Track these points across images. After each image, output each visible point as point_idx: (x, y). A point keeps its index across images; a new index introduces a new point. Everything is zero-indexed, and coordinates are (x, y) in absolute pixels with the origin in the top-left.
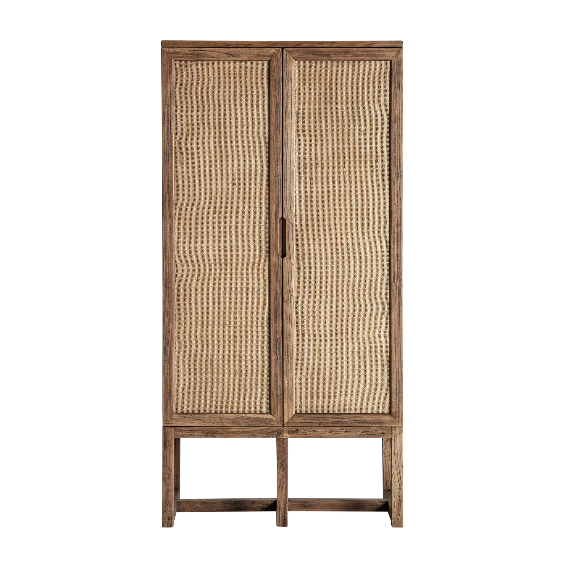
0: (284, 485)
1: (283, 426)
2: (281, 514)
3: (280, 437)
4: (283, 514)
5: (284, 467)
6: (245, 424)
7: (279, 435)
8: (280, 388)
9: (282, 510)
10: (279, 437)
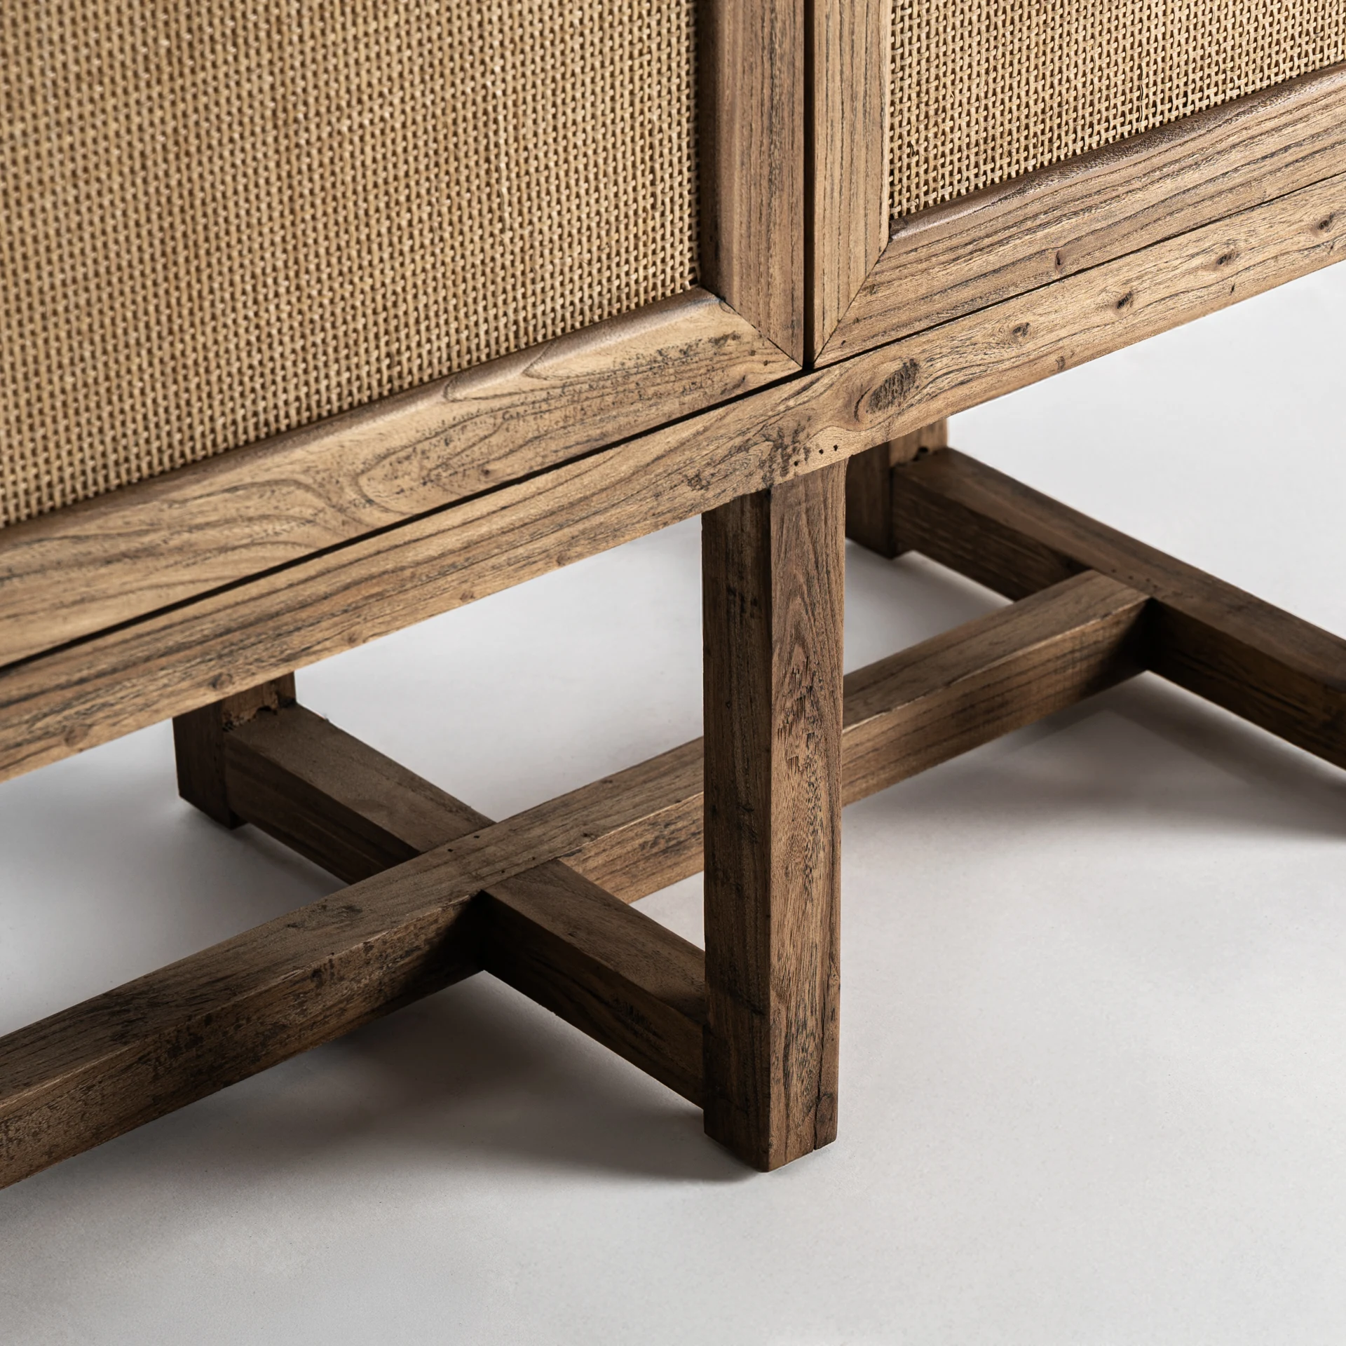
0: (816, 843)
1: (808, 367)
2: (795, 1070)
3: (790, 476)
4: (813, 1063)
5: (815, 704)
6: (528, 453)
7: (787, 459)
8: (789, 45)
9: (801, 1038)
10: (785, 471)
